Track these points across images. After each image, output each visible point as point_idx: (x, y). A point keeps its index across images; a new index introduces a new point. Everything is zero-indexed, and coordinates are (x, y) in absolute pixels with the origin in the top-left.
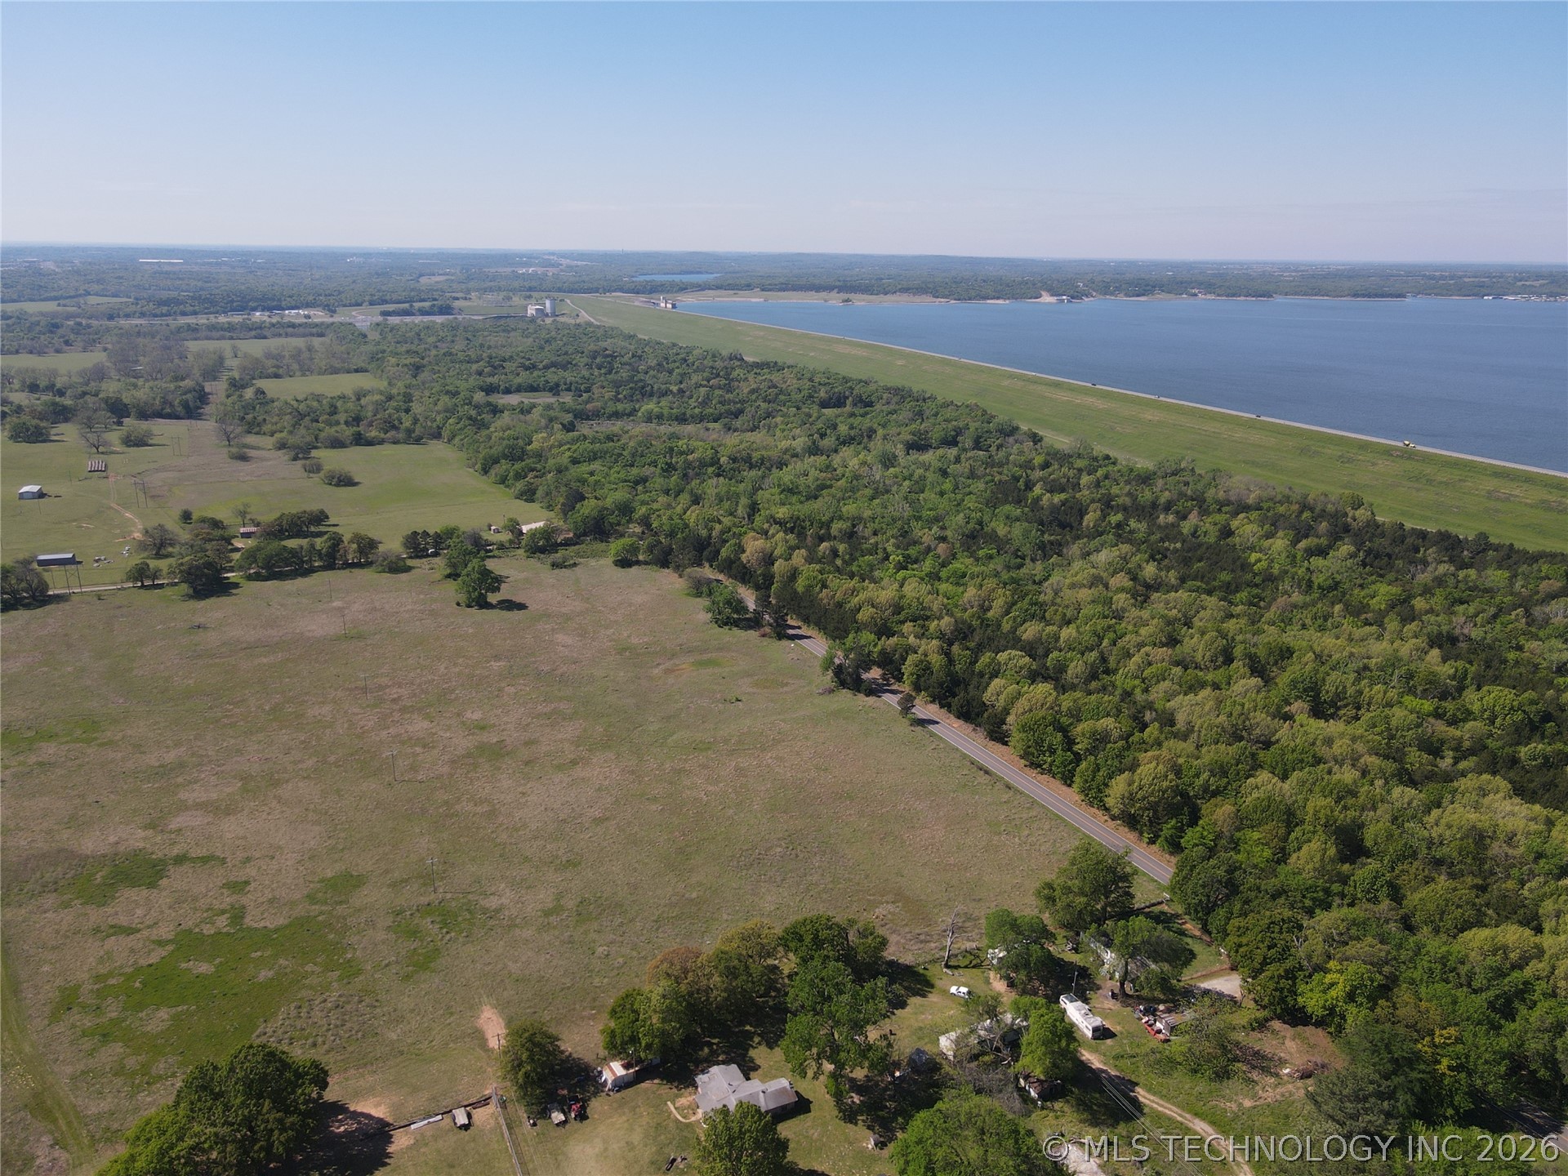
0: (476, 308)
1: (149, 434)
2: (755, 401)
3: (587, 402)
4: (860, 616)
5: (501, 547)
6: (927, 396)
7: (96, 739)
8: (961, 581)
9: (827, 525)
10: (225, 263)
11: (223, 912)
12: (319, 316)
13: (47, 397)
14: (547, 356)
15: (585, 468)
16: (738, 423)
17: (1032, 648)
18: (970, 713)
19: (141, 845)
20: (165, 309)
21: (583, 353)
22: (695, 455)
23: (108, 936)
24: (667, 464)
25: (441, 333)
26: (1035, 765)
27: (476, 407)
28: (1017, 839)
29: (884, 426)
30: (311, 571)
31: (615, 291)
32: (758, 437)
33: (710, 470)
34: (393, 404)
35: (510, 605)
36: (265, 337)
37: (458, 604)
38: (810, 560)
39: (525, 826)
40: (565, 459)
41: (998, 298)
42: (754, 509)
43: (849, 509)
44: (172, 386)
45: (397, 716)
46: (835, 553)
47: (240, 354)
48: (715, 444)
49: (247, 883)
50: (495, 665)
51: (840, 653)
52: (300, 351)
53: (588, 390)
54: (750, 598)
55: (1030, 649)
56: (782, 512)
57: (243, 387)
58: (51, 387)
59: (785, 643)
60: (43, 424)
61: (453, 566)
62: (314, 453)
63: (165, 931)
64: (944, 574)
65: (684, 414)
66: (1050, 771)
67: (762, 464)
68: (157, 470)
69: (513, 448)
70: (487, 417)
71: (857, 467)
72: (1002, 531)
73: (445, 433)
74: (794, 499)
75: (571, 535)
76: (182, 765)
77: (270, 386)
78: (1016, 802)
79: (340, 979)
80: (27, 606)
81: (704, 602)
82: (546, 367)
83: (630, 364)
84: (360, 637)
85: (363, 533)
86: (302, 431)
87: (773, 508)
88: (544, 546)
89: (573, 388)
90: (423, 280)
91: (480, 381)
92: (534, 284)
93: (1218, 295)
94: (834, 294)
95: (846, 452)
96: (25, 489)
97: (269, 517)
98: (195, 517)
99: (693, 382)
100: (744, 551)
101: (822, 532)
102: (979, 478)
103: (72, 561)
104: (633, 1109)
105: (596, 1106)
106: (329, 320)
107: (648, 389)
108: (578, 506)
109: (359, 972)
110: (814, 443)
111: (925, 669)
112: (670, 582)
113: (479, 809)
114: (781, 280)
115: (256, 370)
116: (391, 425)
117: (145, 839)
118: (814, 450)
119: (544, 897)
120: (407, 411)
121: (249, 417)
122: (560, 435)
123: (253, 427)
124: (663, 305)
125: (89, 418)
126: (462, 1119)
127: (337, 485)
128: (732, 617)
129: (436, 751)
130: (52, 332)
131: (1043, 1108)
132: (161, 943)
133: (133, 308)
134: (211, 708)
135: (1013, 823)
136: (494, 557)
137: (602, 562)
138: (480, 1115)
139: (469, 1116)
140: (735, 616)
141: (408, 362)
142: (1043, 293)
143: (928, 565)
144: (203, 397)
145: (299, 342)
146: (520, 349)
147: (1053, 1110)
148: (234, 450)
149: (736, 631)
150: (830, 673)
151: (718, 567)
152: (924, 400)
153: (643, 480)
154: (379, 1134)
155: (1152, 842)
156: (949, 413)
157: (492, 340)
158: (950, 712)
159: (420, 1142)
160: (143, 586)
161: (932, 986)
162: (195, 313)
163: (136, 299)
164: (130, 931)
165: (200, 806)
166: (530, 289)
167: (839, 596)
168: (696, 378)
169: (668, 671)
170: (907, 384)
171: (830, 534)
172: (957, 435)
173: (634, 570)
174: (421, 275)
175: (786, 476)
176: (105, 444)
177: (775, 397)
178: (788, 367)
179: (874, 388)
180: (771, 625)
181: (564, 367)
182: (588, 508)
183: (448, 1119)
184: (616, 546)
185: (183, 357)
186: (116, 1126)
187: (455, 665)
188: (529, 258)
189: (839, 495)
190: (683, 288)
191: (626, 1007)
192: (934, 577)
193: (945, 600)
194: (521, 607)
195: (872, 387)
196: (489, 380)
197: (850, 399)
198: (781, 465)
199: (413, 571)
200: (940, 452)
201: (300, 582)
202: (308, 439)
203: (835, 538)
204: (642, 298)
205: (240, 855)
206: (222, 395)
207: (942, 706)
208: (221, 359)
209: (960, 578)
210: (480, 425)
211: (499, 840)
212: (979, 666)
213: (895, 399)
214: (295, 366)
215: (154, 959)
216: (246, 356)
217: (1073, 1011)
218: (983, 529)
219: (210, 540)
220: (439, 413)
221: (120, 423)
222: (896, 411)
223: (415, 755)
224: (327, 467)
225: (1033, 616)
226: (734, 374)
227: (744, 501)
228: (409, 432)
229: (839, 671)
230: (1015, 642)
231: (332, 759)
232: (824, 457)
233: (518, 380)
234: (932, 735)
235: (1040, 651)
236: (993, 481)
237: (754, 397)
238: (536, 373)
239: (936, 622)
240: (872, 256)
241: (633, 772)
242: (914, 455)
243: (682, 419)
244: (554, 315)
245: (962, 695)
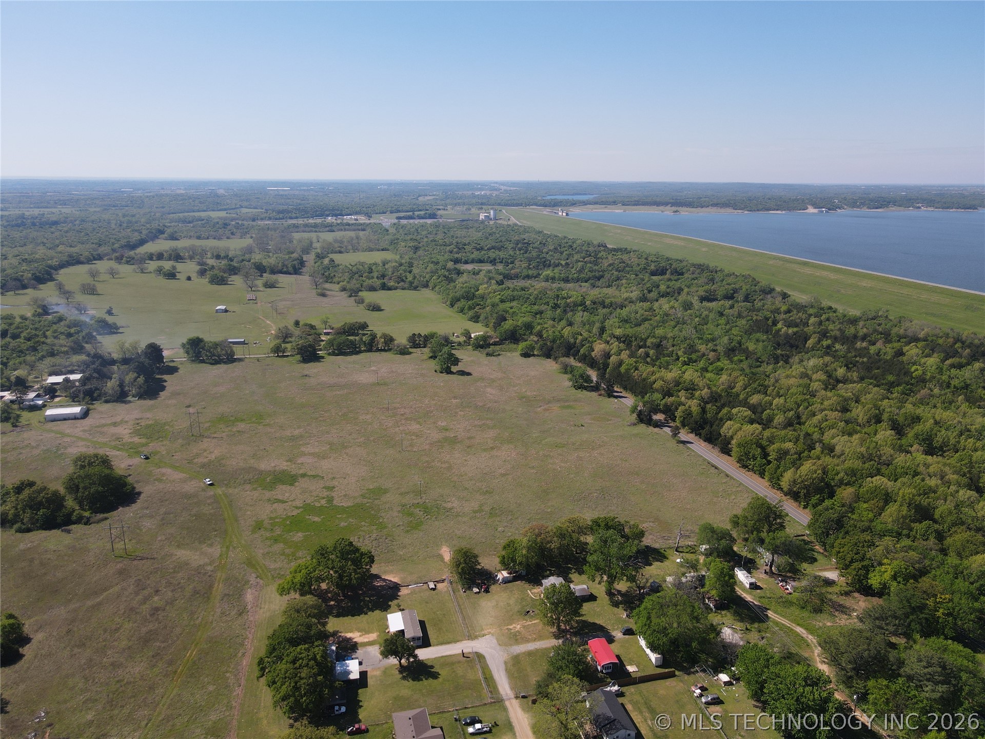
0: (450, 215)
1: (276, 282)
2: (611, 271)
3: (512, 269)
4: (654, 386)
5: (459, 344)
6: (718, 269)
7: (262, 422)
8: (720, 373)
9: (645, 340)
10: (312, 190)
11: (324, 498)
12: (362, 219)
13: (224, 262)
14: (490, 243)
15: (508, 305)
16: (599, 283)
17: (755, 408)
18: (711, 439)
19: (286, 468)
20: (281, 216)
21: (511, 241)
22: (571, 299)
23: (274, 503)
24: (555, 304)
25: (430, 229)
26: (745, 466)
27: (448, 270)
28: (727, 500)
29: (688, 287)
30: (360, 352)
31: (532, 205)
32: (609, 291)
33: (580, 308)
34: (403, 268)
35: (462, 373)
36: (334, 231)
37: (436, 371)
38: (630, 356)
39: (466, 474)
40: (497, 300)
41: (777, 210)
42: (602, 330)
43: (660, 332)
44: (287, 257)
45: (403, 422)
46: (647, 355)
47: (320, 240)
48: (584, 294)
49: (334, 487)
50: (454, 401)
51: (641, 404)
52: (352, 239)
53: (512, 263)
54: (594, 375)
55: (753, 408)
56: (618, 332)
57: (323, 258)
58: (226, 257)
59: (612, 399)
60: (225, 275)
61: (434, 352)
62: (360, 294)
63: (299, 503)
64: (710, 369)
65: (568, 277)
66: (753, 470)
67: (611, 306)
68: (281, 300)
69: (468, 292)
70: (454, 276)
71: (668, 309)
72: (751, 346)
73: (431, 285)
74: (628, 325)
75: (498, 340)
76: (301, 436)
77: (337, 258)
78: (730, 483)
79: (377, 529)
80: (225, 363)
81: (569, 376)
82: (489, 249)
83: (538, 248)
84: (385, 384)
85: (387, 333)
86: (354, 281)
87: (614, 330)
88: (482, 344)
89: (504, 261)
90: (421, 199)
91: (451, 256)
92: (484, 201)
93: (936, 208)
94: (668, 207)
95: (663, 301)
96: (218, 308)
97: (338, 325)
98: (301, 323)
99: (575, 259)
100: (593, 351)
101: (642, 343)
102: (743, 318)
103: (243, 343)
104: (511, 591)
105: (493, 588)
106: (369, 222)
107: (548, 262)
108: (502, 324)
109: (386, 527)
110: (644, 295)
111: (688, 414)
112: (551, 366)
113: (443, 465)
114: (636, 199)
115: (330, 249)
116: (401, 279)
117: (287, 466)
118: (643, 299)
119: (475, 505)
120: (410, 272)
121: (326, 274)
122: (495, 287)
123: (329, 279)
124: (560, 214)
125: (247, 273)
126: (432, 585)
127: (373, 310)
128: (583, 384)
129: (422, 439)
130: (224, 228)
131: (715, 612)
132: (297, 508)
133: (265, 215)
134: (313, 413)
135: (727, 493)
136: (455, 349)
137: (514, 354)
138: (440, 586)
139: (435, 585)
140: (585, 384)
141: (411, 245)
142: (809, 206)
143: (702, 364)
144: (302, 263)
145: (352, 234)
146: (474, 238)
147: (721, 613)
148: (319, 291)
149: (584, 391)
150: (635, 415)
151: (578, 359)
152: (716, 272)
153: (541, 313)
154: (396, 587)
155: (805, 507)
156: (731, 280)
157: (459, 233)
158: (700, 438)
159: (413, 592)
160: (278, 356)
161: (668, 558)
162: (297, 218)
163: (266, 210)
164: (283, 502)
165: (312, 454)
166: (482, 204)
167: (644, 375)
168: (576, 257)
169: (546, 410)
170: (706, 262)
171: (646, 345)
172: (734, 293)
173: (532, 358)
174: (419, 196)
175: (624, 312)
176: (256, 286)
177: (623, 269)
178: (634, 251)
179: (685, 264)
180: (604, 389)
181: (500, 250)
182: (508, 325)
183: (425, 586)
184: (522, 345)
185: (291, 241)
186: (282, 573)
187: (433, 400)
188: (483, 186)
189: (655, 324)
190: (574, 204)
191: (510, 545)
192: (705, 370)
193: (708, 382)
194: (469, 374)
195: (684, 264)
196: (456, 256)
197: (669, 270)
198: (622, 307)
199: (412, 354)
200: (722, 302)
201: (354, 357)
202: (357, 286)
203: (649, 347)
204: (548, 209)
205: (330, 476)
206: (312, 262)
207: (696, 435)
208: (311, 243)
209: (719, 371)
210: (450, 280)
211: (452, 480)
212: (720, 415)
213: (698, 271)
214: (350, 247)
215: (295, 513)
216: (324, 240)
217: (741, 575)
218: (741, 346)
219: (310, 335)
220: (427, 273)
221: (261, 276)
222: (697, 278)
223: (412, 439)
224: (367, 301)
225: (759, 392)
226: (600, 255)
227: (597, 325)
228: (411, 283)
229: (640, 414)
230: (745, 403)
231: (372, 439)
232: (649, 303)
233: (473, 256)
234: (688, 448)
235: (759, 410)
236: (752, 319)
237: (610, 268)
238: (483, 252)
239: (699, 392)
240: (696, 184)
241: (523, 455)
242: (705, 304)
243: (566, 280)
244: (495, 219)
245: (707, 428)
